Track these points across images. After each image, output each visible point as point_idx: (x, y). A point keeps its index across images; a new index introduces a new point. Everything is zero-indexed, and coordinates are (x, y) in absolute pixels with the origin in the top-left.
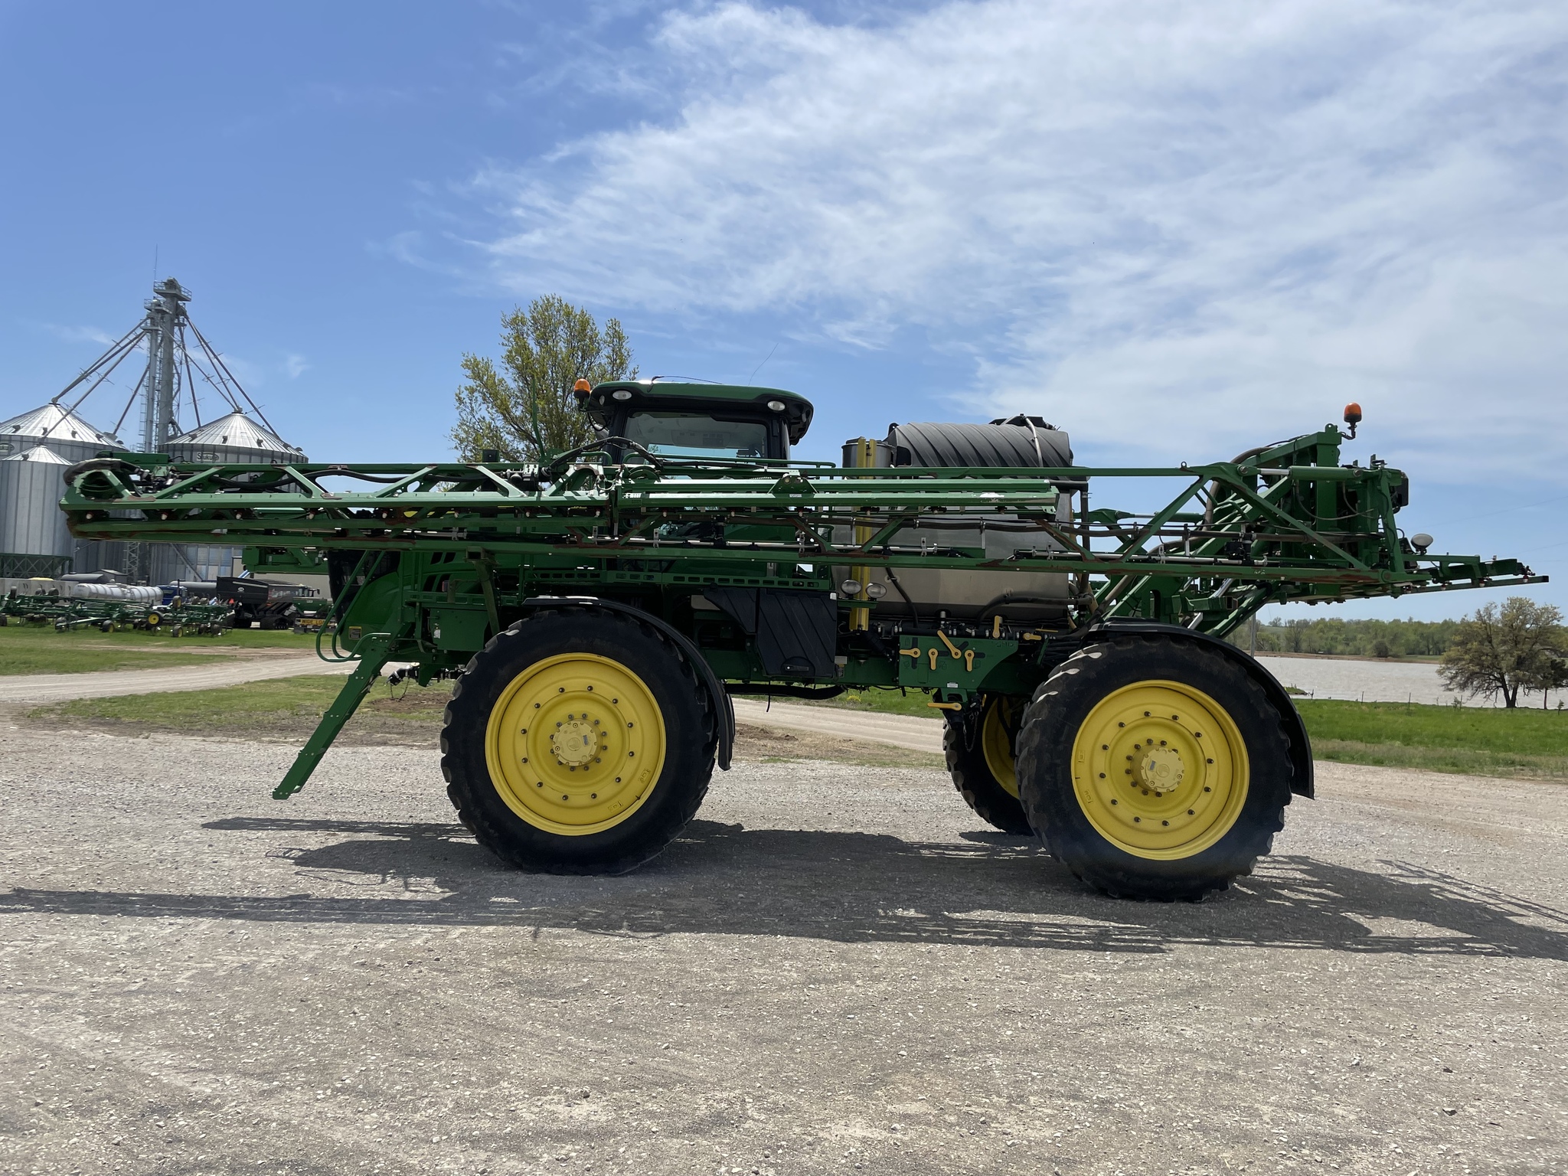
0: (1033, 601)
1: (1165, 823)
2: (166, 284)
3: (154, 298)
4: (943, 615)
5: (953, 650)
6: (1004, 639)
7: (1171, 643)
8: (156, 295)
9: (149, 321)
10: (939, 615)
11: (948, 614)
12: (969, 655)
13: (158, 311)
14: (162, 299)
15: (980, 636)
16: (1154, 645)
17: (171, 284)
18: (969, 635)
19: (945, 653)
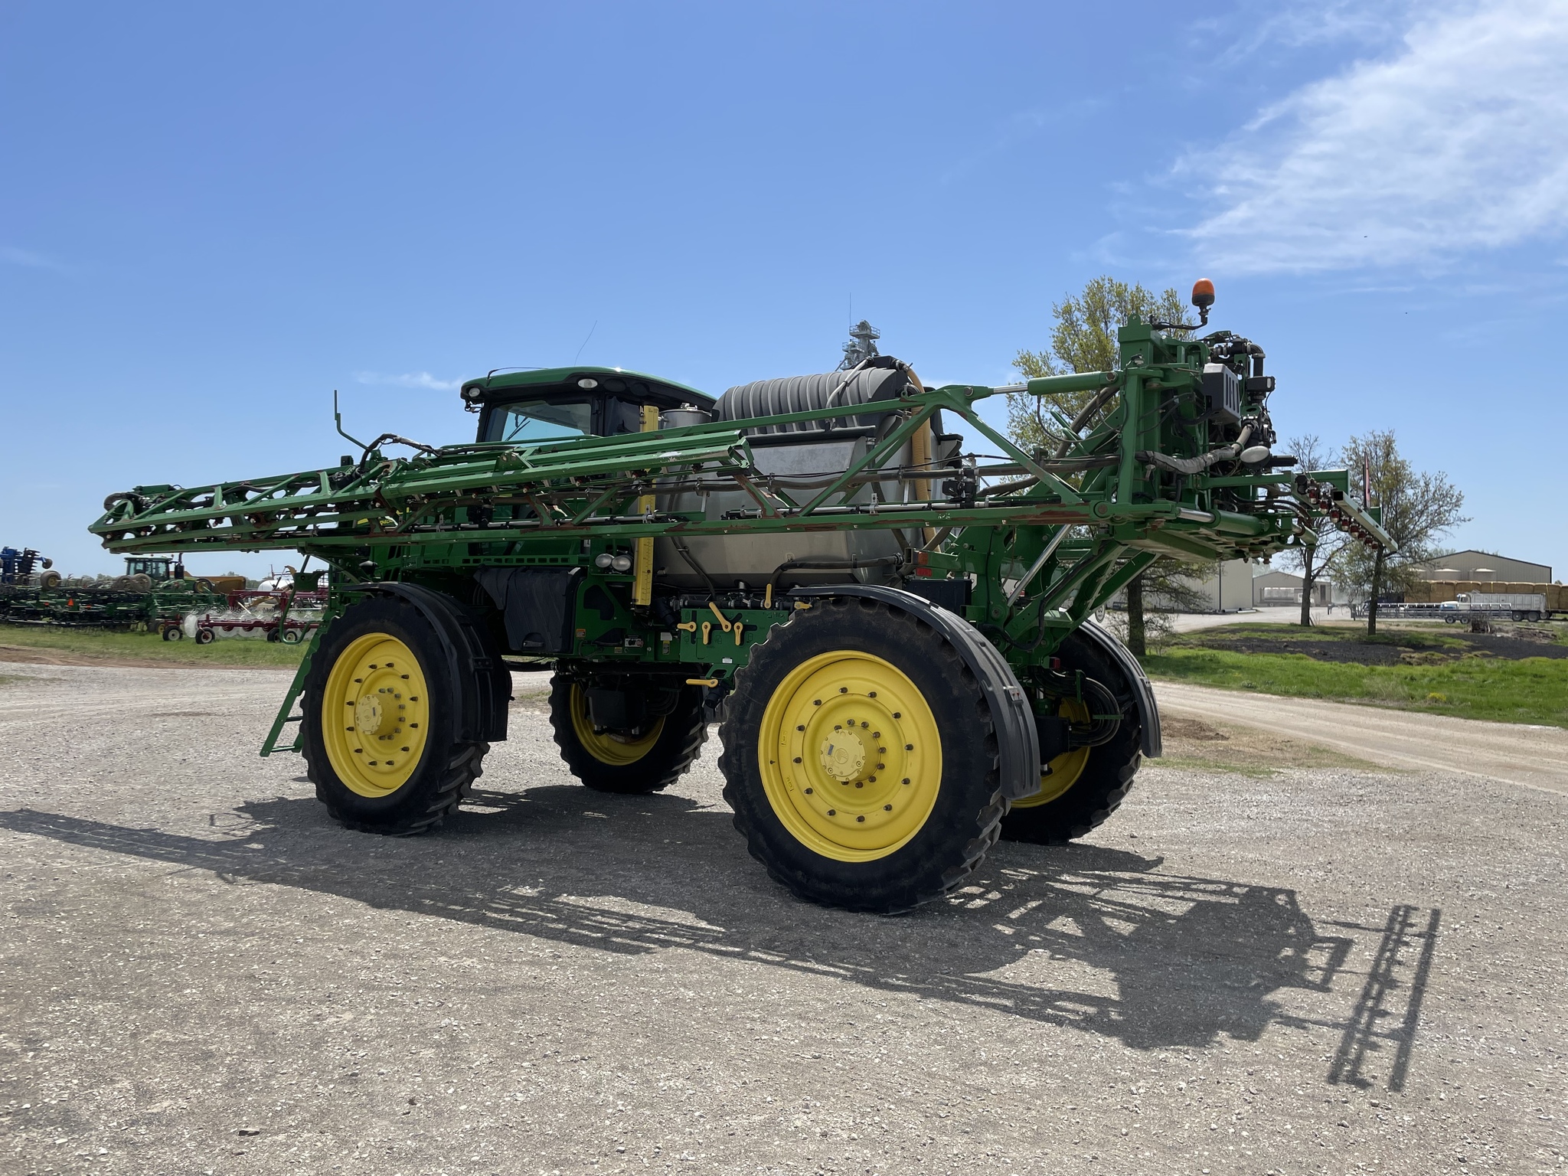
0: (818, 566)
1: (861, 819)
2: (859, 326)
3: (849, 340)
4: (742, 585)
5: (724, 622)
6: (778, 609)
7: (860, 607)
8: (852, 337)
9: (846, 362)
10: (738, 586)
11: (746, 585)
12: (738, 628)
13: (854, 352)
14: (856, 340)
15: (756, 607)
16: (841, 609)
17: (864, 326)
18: (745, 607)
19: (716, 627)
